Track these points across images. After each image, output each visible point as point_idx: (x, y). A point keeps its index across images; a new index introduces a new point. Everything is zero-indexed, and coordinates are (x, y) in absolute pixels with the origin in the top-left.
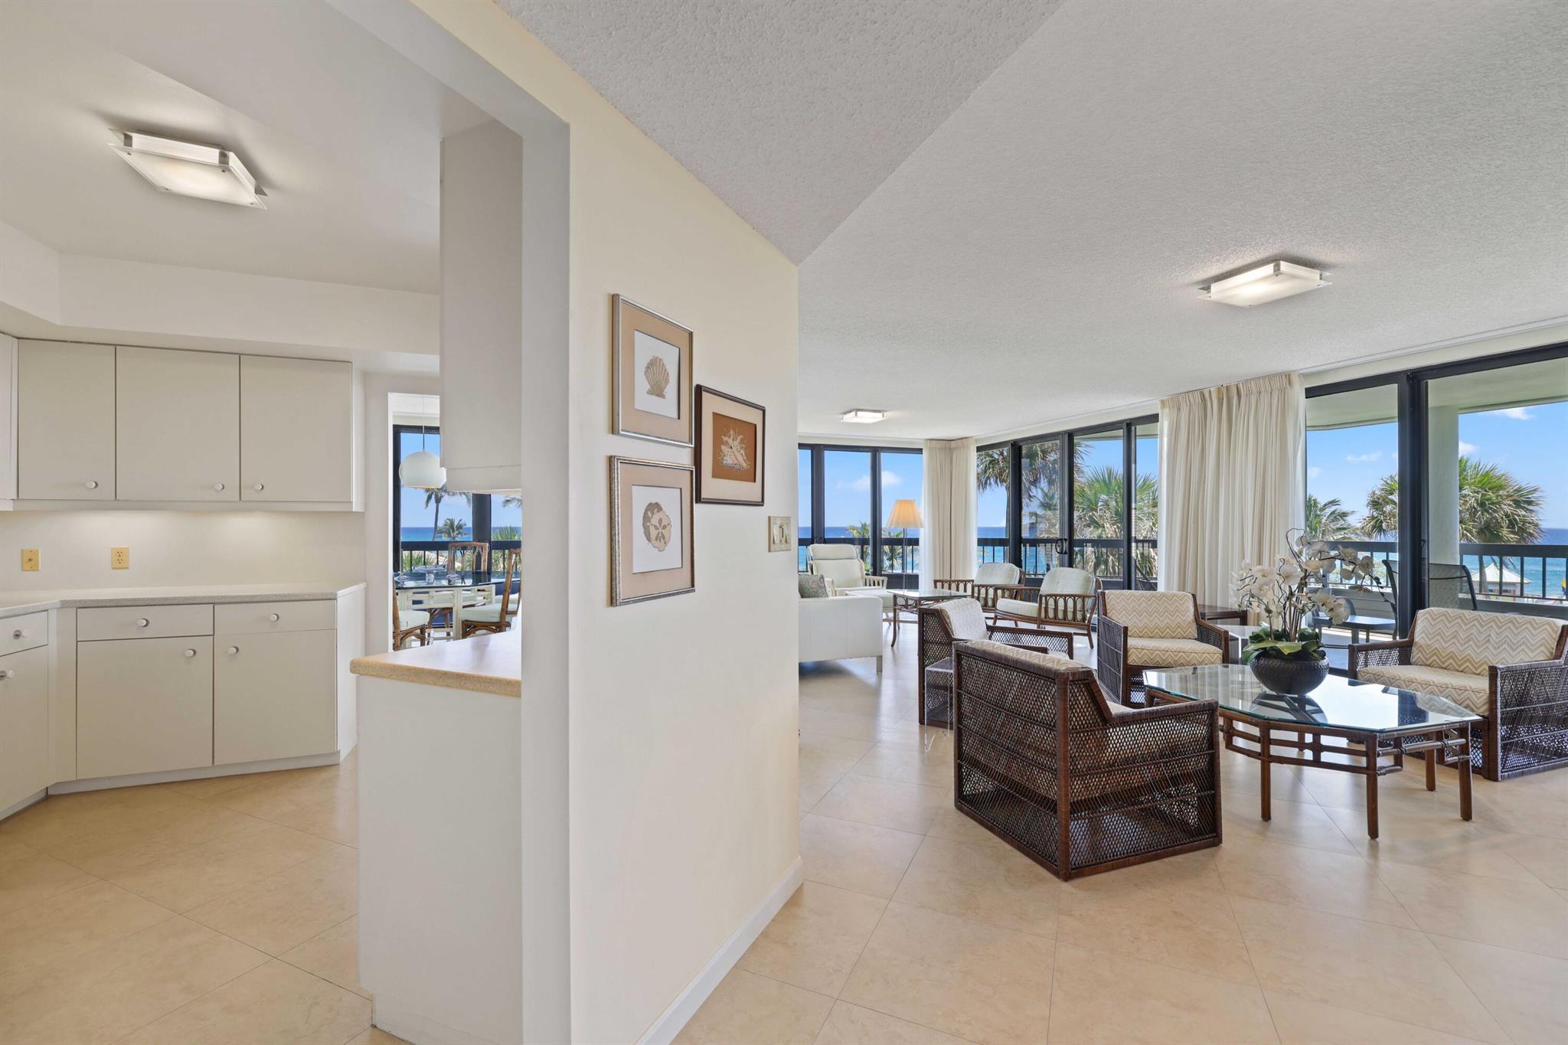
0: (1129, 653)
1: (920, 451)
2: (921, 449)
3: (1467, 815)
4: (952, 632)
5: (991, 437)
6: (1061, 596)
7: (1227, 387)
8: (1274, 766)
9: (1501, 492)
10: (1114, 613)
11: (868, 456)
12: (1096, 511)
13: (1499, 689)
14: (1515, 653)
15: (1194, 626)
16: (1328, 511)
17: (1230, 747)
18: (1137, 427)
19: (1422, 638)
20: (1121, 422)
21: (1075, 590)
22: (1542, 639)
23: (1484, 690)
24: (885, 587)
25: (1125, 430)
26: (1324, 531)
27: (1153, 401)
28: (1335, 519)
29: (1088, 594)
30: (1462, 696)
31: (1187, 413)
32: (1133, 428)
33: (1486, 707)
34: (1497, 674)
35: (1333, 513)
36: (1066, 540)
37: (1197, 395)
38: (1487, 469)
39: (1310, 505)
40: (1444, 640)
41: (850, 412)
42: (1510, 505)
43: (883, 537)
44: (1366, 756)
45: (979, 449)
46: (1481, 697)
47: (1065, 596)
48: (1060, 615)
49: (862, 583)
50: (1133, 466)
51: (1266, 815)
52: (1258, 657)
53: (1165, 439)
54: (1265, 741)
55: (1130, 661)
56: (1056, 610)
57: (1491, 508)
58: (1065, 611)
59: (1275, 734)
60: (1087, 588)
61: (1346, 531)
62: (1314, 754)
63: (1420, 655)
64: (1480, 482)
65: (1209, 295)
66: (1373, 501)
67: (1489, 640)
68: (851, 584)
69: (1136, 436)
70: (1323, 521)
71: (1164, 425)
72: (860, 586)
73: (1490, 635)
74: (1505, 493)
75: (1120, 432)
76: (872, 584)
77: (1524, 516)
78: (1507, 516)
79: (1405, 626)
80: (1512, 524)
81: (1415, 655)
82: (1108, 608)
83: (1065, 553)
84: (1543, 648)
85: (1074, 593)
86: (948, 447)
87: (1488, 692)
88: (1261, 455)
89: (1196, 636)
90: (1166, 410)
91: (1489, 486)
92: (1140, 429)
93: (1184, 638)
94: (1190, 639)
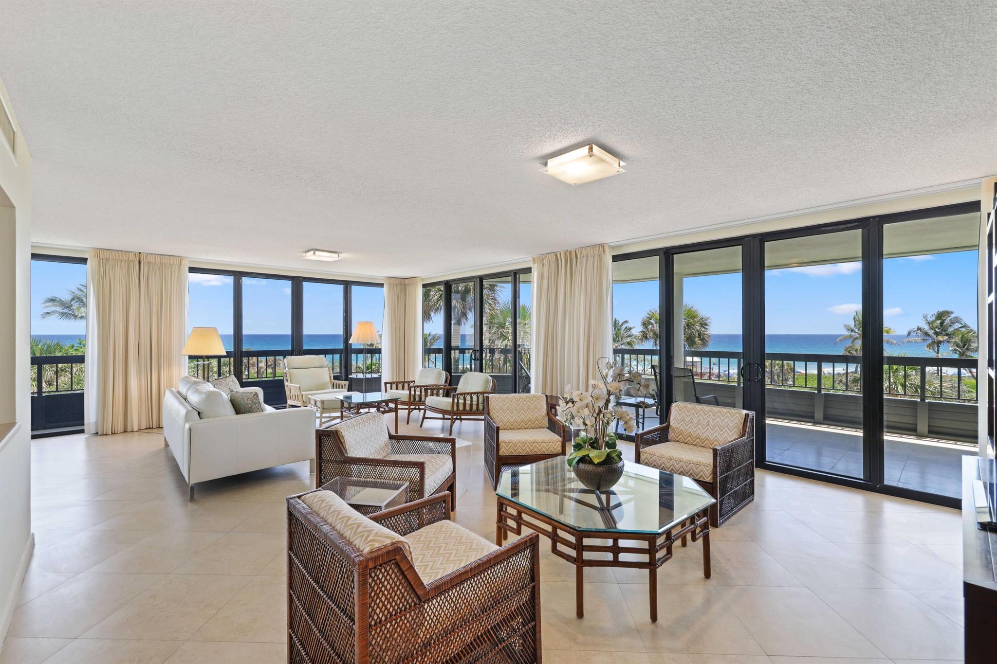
0: (500, 447)
1: (382, 285)
2: (383, 284)
3: (707, 575)
4: (346, 451)
5: (431, 278)
6: (468, 394)
7: (570, 251)
8: (586, 569)
9: (695, 319)
10: (494, 412)
11: (341, 288)
12: (504, 328)
13: (718, 464)
14: (722, 433)
15: (547, 419)
16: (624, 327)
17: (555, 551)
18: (520, 275)
19: (674, 423)
20: (511, 271)
21: (478, 388)
22: (735, 424)
23: (710, 465)
24: (346, 390)
25: (513, 276)
26: (622, 337)
27: (528, 259)
28: (627, 331)
29: (487, 391)
30: (699, 469)
31: (548, 267)
32: (518, 276)
33: (711, 477)
34: (717, 454)
35: (626, 328)
36: (478, 350)
37: (553, 255)
38: (690, 307)
39: (615, 324)
40: (685, 424)
41: (310, 251)
42: (698, 326)
43: (353, 348)
44: (649, 554)
45: (424, 286)
46: (709, 469)
47: (471, 394)
48: (468, 408)
49: (330, 386)
50: (518, 300)
51: (580, 614)
52: (578, 462)
53: (535, 285)
54: (580, 548)
55: (501, 453)
56: (465, 404)
57: (691, 327)
58: (471, 405)
59: (587, 542)
60: (486, 387)
61: (632, 337)
62: (613, 555)
63: (673, 434)
64: (687, 314)
65: (546, 169)
66: (643, 323)
67: (709, 424)
68: (321, 387)
69: (519, 281)
70: (622, 332)
71: (535, 274)
72: (328, 388)
73: (709, 421)
74: (697, 320)
75: (510, 279)
76: (335, 386)
77: (704, 331)
78: (698, 331)
79: (664, 415)
80: (700, 335)
81: (671, 435)
82: (490, 409)
83: (478, 360)
84: (736, 429)
85: (478, 391)
86: (402, 284)
87: (712, 466)
88: (588, 299)
89: (548, 425)
90: (536, 265)
91: (691, 316)
92: (522, 277)
93: (540, 428)
94: (544, 428)
